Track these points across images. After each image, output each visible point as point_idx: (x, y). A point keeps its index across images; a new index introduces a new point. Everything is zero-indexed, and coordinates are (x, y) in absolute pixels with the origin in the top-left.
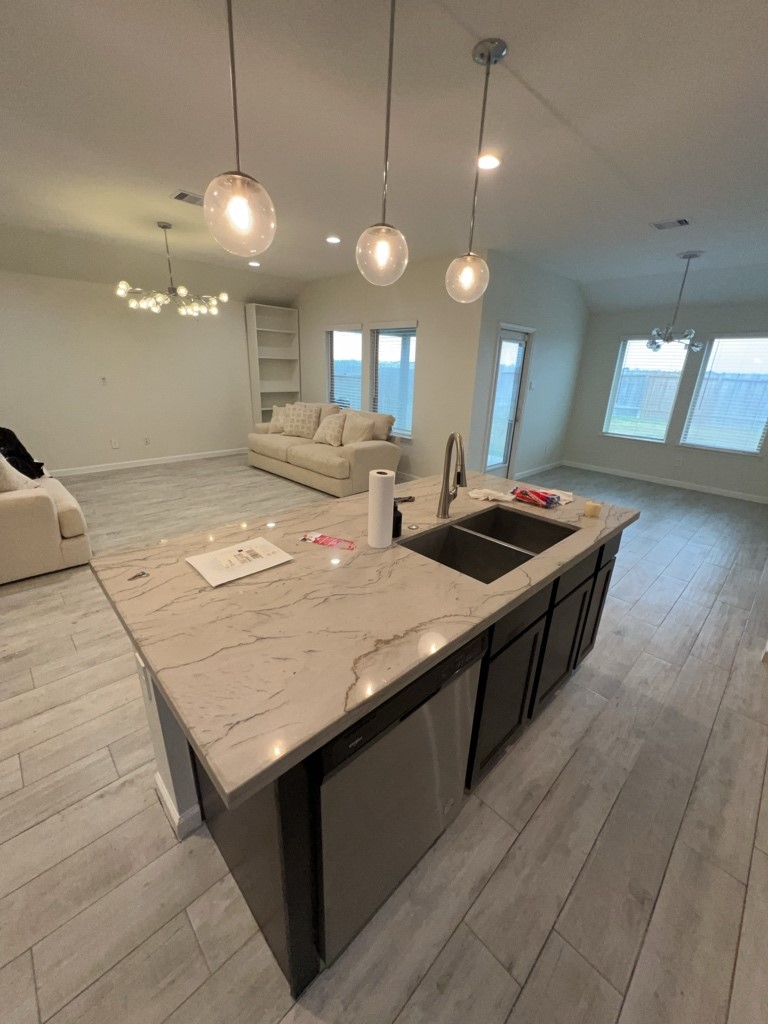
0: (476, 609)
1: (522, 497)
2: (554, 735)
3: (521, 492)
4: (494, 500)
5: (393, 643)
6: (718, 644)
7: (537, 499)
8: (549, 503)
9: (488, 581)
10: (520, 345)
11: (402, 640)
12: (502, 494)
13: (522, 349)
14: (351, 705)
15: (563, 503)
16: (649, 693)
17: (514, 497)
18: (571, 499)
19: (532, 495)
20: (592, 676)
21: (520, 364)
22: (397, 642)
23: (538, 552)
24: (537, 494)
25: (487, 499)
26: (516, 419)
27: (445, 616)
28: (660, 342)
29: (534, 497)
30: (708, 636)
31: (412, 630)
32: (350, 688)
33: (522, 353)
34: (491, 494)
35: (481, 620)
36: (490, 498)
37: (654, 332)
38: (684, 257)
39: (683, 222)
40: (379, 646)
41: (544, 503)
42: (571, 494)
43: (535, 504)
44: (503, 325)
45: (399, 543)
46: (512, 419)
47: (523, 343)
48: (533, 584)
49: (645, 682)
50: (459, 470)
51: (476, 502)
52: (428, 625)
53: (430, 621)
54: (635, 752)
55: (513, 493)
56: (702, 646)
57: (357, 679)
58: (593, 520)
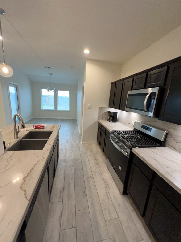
0: (44, 156)
1: (36, 127)
2: (59, 177)
3: (36, 126)
4: (29, 130)
5: (28, 176)
6: (76, 144)
7: (40, 127)
8: (43, 127)
9: (42, 149)
10: (15, 88)
11: (31, 173)
12: (31, 128)
13: (16, 89)
14: (29, 198)
15: (46, 126)
16: (71, 158)
17: (34, 128)
18: (47, 125)
19: (38, 126)
20: (61, 161)
21: (16, 93)
22: (29, 175)
23: (48, 139)
24: (40, 126)
25: (27, 130)
26: (19, 108)
27: (38, 162)
28: (49, 90)
29: (39, 127)
30: (74, 144)
31: (31, 170)
32: (25, 195)
33: (16, 90)
34: (28, 129)
35: (47, 158)
36: (28, 130)
37: (48, 88)
38: (50, 74)
39: (49, 68)
40: (25, 179)
41: (42, 128)
42: (47, 124)
43: (40, 128)
44: (8, 82)
45: (6, 150)
46: (17, 108)
47: (16, 87)
48: (52, 145)
49: (69, 157)
50: (22, 124)
51: (23, 132)
52: (35, 166)
53: (35, 165)
54: (73, 169)
55: (33, 127)
56: (74, 146)
57: (25, 191)
58: (54, 129)
